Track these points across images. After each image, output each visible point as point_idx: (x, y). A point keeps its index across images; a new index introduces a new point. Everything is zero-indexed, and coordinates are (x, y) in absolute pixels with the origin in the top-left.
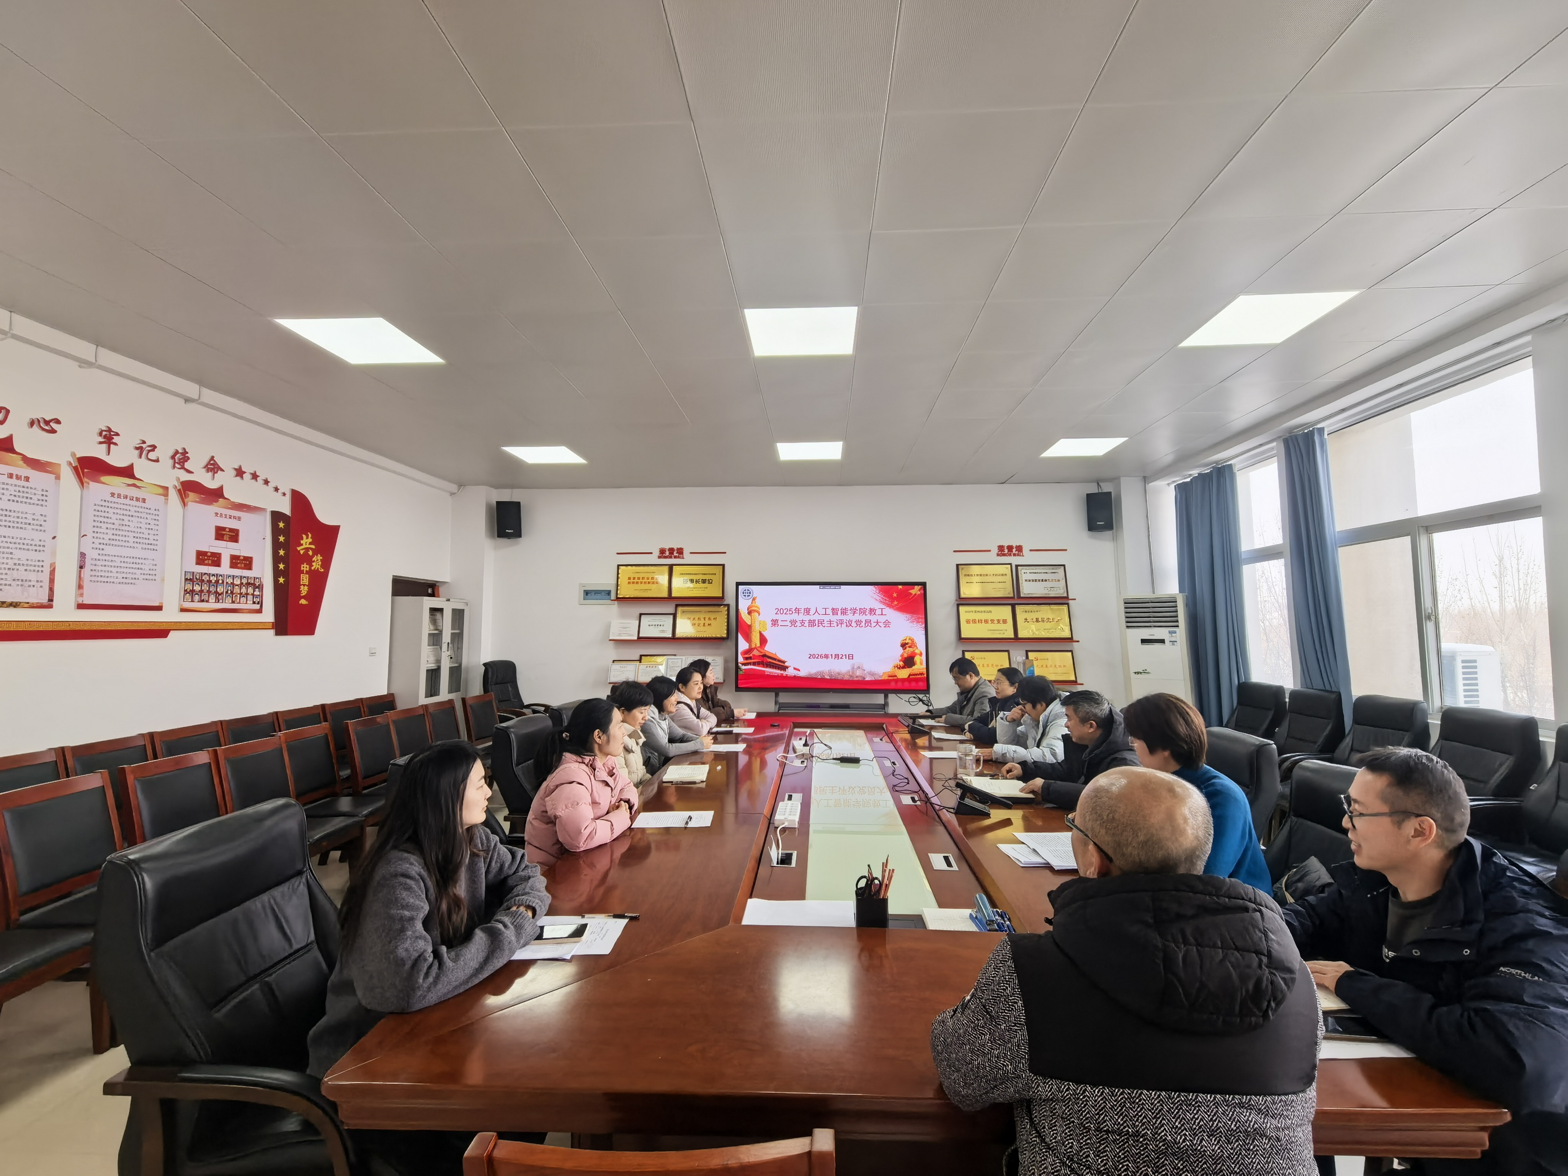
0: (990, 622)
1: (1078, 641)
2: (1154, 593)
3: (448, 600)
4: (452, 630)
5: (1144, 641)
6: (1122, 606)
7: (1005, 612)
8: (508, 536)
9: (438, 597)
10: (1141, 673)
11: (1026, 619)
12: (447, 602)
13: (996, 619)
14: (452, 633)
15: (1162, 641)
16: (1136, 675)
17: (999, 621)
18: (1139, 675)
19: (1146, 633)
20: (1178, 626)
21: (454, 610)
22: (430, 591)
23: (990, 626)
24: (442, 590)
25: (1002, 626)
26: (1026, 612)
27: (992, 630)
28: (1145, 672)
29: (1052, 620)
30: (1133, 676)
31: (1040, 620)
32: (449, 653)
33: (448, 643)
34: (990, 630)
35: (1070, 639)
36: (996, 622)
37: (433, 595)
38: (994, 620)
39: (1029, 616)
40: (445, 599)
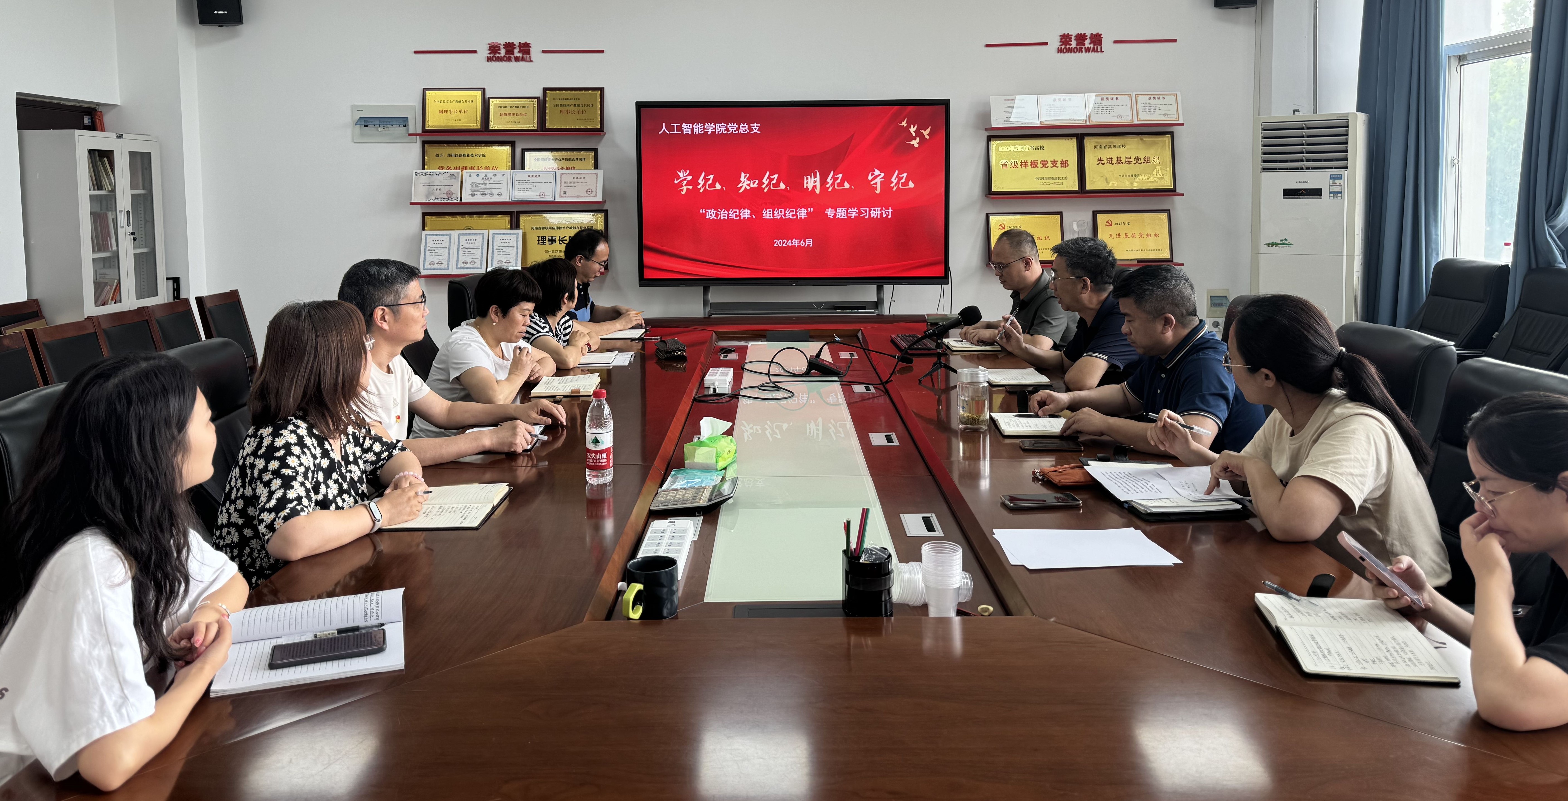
0: (1040, 165)
1: (1182, 195)
2: (1315, 111)
3: (120, 136)
4: (132, 188)
5: (1289, 193)
6: (1260, 134)
7: (1067, 149)
8: (220, 22)
9: (103, 130)
10: (1277, 244)
11: (1100, 160)
12: (119, 140)
13: (1049, 159)
14: (132, 195)
15: (1317, 192)
16: (1270, 248)
17: (1054, 163)
18: (1275, 248)
19: (1293, 180)
20: (1346, 168)
21: (132, 154)
22: (86, 120)
23: (1040, 171)
24: (108, 118)
25: (1059, 171)
26: (1101, 147)
27: (1043, 178)
28: (1285, 243)
29: (1142, 161)
30: (1264, 249)
31: (1123, 160)
32: (130, 229)
33: (128, 212)
34: (1039, 178)
35: (1172, 192)
36: (1050, 165)
37: (92, 127)
38: (1046, 162)
39: (1105, 154)
40: (114, 135)
